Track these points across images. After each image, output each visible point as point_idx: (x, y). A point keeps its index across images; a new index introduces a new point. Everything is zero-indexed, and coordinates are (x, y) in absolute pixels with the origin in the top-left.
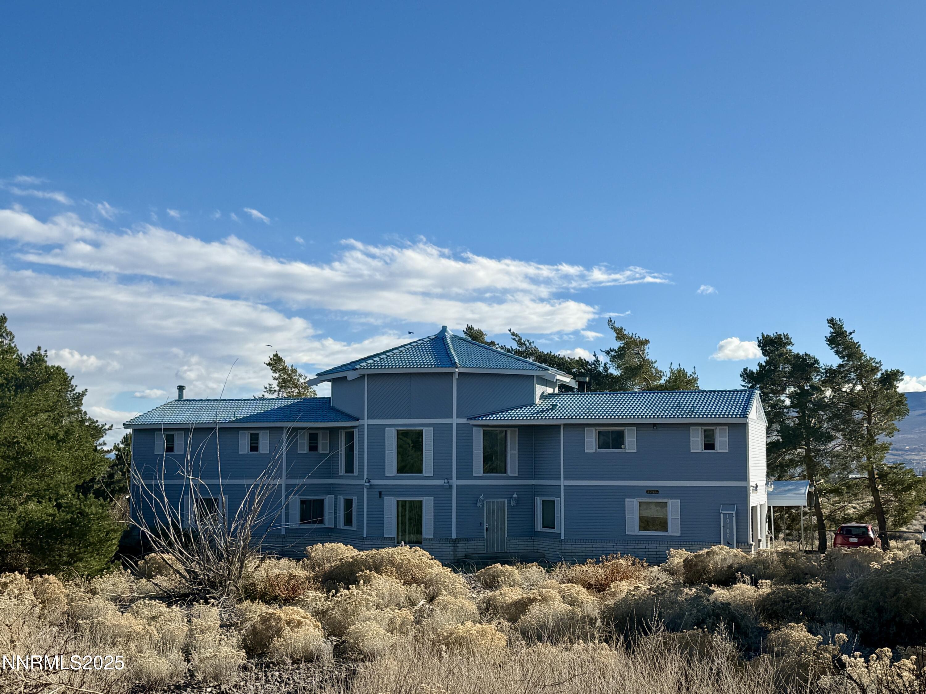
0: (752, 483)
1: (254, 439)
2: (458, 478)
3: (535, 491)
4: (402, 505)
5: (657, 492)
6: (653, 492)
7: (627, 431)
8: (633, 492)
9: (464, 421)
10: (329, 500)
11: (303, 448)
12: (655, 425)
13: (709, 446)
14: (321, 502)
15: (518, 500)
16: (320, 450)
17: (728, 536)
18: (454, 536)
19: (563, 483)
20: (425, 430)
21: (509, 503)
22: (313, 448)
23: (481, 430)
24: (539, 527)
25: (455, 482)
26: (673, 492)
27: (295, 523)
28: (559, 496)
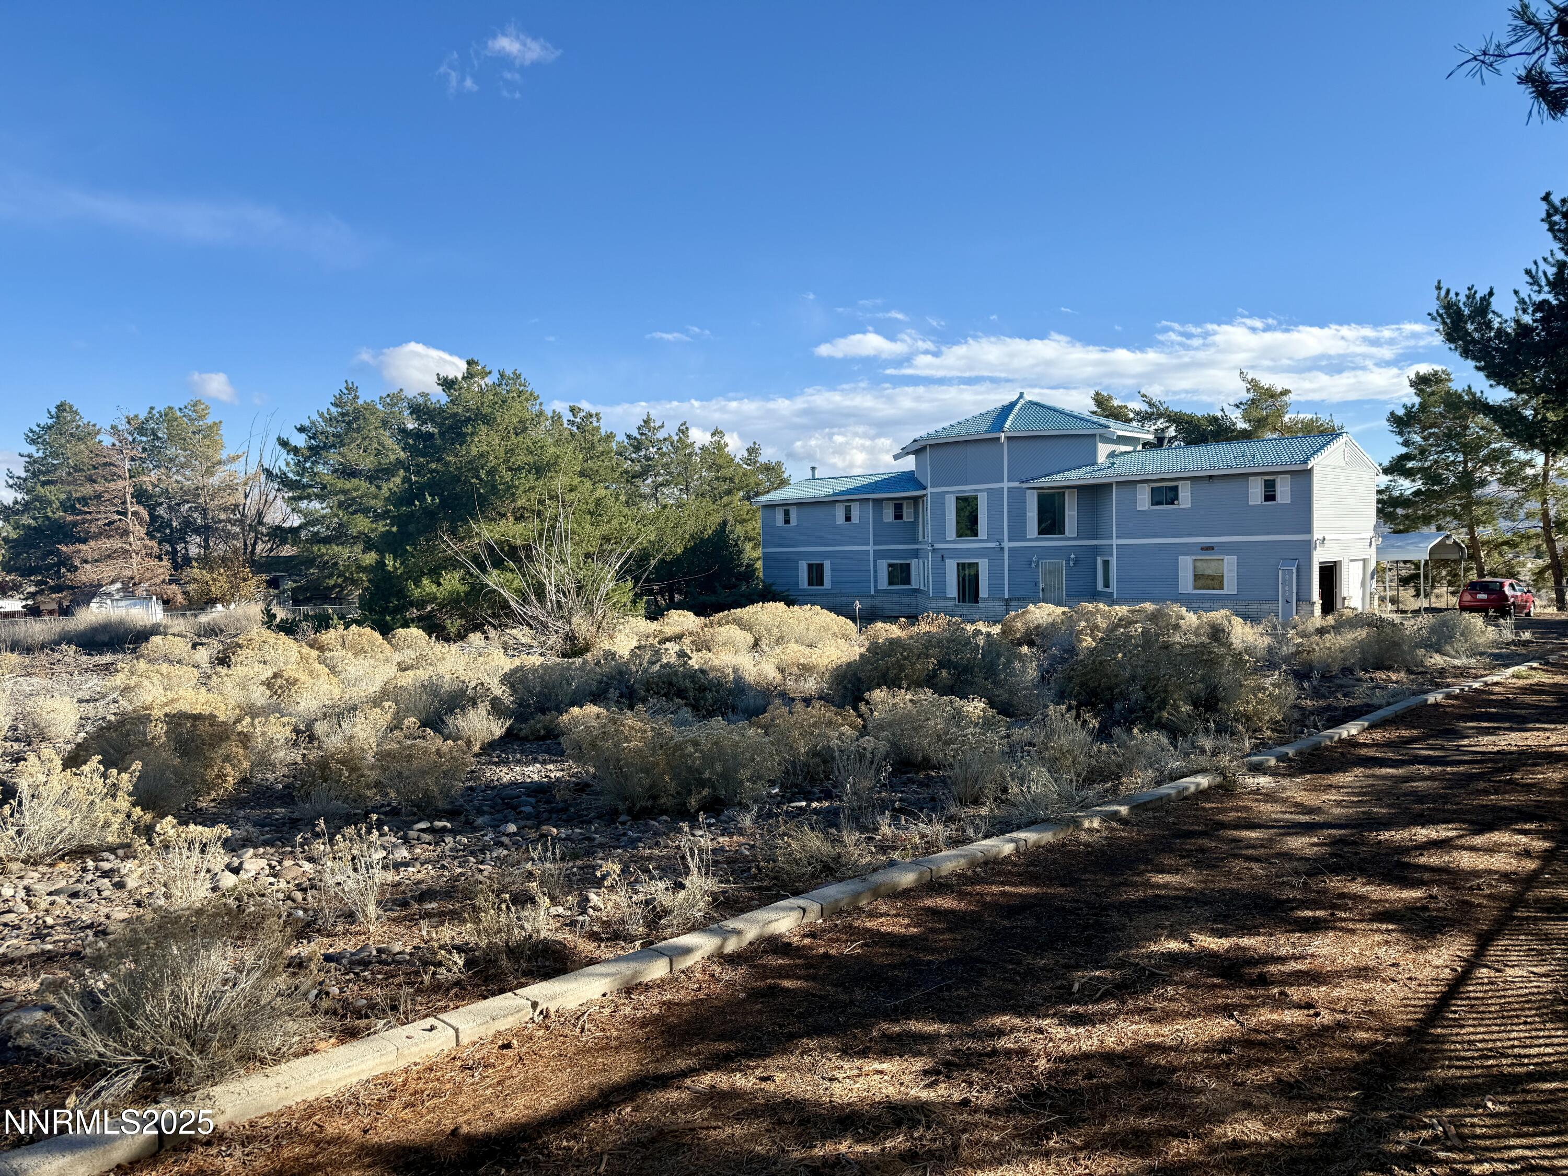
0: (1317, 535)
1: (848, 510)
2: (1009, 541)
3: (1095, 551)
4: (961, 567)
5: (1212, 548)
6: (1208, 548)
7: (1180, 484)
8: (1186, 549)
9: (1016, 484)
10: (914, 563)
11: (888, 514)
12: (1210, 477)
13: (1270, 497)
14: (908, 565)
15: (1076, 562)
16: (905, 519)
17: (1287, 594)
18: (1007, 596)
19: (1115, 542)
20: (979, 494)
21: (1068, 563)
22: (898, 516)
23: (1035, 493)
24: (1100, 587)
25: (1006, 544)
26: (1228, 549)
27: (883, 584)
28: (1112, 555)
